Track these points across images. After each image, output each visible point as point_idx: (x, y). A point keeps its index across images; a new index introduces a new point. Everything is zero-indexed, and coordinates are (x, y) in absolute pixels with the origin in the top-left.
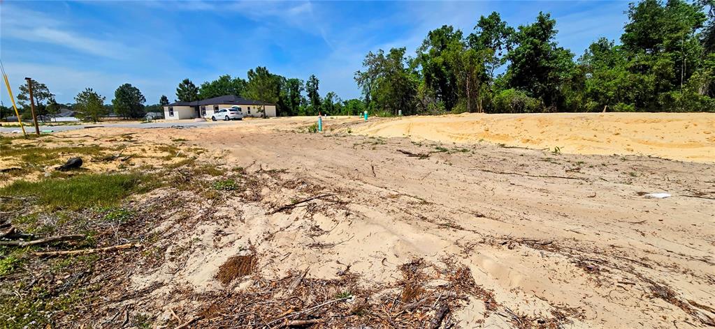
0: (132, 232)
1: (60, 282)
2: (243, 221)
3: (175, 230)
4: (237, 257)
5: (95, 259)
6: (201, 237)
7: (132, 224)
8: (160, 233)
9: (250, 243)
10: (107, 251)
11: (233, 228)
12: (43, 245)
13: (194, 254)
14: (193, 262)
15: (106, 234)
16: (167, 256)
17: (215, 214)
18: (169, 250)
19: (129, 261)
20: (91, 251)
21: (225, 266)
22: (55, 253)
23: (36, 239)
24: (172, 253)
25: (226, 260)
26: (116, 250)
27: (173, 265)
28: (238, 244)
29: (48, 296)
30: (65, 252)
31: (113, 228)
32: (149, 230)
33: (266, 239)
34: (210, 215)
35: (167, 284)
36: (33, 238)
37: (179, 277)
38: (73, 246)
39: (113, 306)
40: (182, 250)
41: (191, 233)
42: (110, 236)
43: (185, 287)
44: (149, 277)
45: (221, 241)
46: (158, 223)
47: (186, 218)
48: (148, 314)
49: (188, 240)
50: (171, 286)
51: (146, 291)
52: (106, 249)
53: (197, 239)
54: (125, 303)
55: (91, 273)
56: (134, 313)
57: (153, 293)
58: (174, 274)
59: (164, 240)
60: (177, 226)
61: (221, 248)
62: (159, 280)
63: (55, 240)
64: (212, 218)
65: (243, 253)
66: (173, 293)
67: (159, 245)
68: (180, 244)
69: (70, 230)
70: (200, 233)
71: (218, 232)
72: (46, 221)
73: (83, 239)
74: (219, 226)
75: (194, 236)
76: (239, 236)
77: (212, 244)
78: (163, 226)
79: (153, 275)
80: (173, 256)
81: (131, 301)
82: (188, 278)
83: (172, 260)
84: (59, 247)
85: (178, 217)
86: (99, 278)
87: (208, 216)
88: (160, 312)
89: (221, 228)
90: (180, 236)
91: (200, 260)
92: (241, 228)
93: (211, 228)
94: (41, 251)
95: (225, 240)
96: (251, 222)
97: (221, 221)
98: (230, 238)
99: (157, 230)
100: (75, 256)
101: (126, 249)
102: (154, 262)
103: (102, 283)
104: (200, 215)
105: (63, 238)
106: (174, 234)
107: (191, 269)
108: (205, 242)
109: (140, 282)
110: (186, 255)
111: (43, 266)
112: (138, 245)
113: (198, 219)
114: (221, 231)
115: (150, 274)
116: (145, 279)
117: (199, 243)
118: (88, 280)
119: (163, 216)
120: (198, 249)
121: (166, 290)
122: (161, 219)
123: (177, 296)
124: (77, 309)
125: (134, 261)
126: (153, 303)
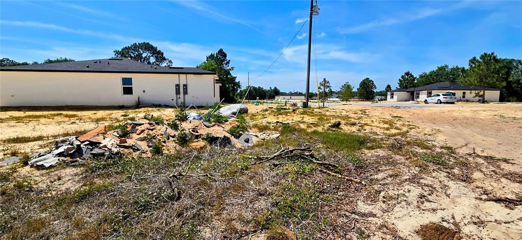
0: (361, 173)
1: (325, 187)
2: (448, 196)
3: (387, 182)
4: (440, 226)
5: (341, 181)
6: (407, 194)
7: (361, 167)
8: (377, 180)
9: (453, 218)
10: (347, 179)
11: (437, 198)
12: (321, 164)
13: (400, 205)
14: (398, 211)
15: (348, 169)
16: (381, 198)
17: (421, 181)
18: (382, 194)
19: (357, 191)
20: (340, 176)
21: (426, 226)
22: (325, 171)
23: (319, 161)
24: (384, 197)
25: (428, 222)
26: (352, 181)
27: (384, 206)
28: (440, 214)
29: (320, 192)
30: (328, 172)
31: (351, 166)
32: (371, 175)
33: (475, 223)
34: (416, 180)
35: (378, 217)
36: (318, 160)
37: (387, 217)
38: (332, 170)
39: (347, 214)
40: (391, 198)
41: (399, 188)
42: (349, 171)
43: (391, 226)
44: (367, 207)
45: (425, 205)
46: (377, 172)
47: (397, 176)
48: (366, 231)
49: (396, 192)
50: (381, 221)
51: (364, 215)
52: (347, 178)
53: (404, 195)
54: (353, 215)
55: (338, 189)
56: (358, 225)
57: (370, 219)
58: (384, 212)
59: (379, 186)
60: (389, 179)
61: (423, 210)
62: (374, 212)
63: (326, 164)
64: (418, 183)
65: (445, 224)
66: (382, 226)
67: (376, 187)
68: (391, 193)
69: (332, 161)
70: (406, 190)
71: (422, 196)
72: (324, 153)
73: (337, 168)
74: (423, 192)
75: (401, 192)
76: (442, 207)
77: (415, 203)
78: (380, 176)
79: (370, 207)
80: (385, 200)
81: (357, 217)
82: (395, 221)
83: (384, 202)
84: (327, 168)
85: (391, 172)
86: (342, 193)
87: (414, 180)
88: (372, 234)
89: (425, 194)
90: (391, 187)
91: (405, 212)
92: (445, 201)
93: (416, 191)
94: (320, 167)
95: (427, 205)
96: (457, 200)
97: (426, 188)
98: (434, 206)
99: (376, 177)
100: (333, 176)
101: (357, 183)
102: (372, 198)
103: (343, 198)
104: (408, 177)
105: (330, 165)
106: (387, 184)
107: (397, 215)
108: (409, 200)
109: (363, 207)
110: (394, 203)
111: (320, 175)
112: (363, 182)
113: (406, 180)
114: (424, 196)
115: (369, 205)
116: (365, 207)
117: (405, 199)
118: (337, 192)
119: (380, 169)
120: (404, 203)
121: (379, 222)
122: (379, 170)
123: (385, 230)
124: (331, 206)
125: (360, 192)
126: (368, 225)
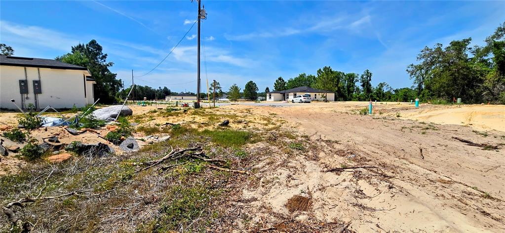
0: (246, 165)
1: (215, 183)
2: (305, 173)
3: (266, 169)
4: (300, 197)
5: (229, 175)
6: (279, 177)
7: (246, 160)
8: (258, 169)
9: (308, 189)
10: (234, 172)
11: (299, 176)
12: (211, 162)
13: (274, 186)
14: (273, 192)
15: (235, 163)
16: (261, 183)
17: (289, 164)
18: (262, 180)
19: (243, 181)
20: (228, 170)
21: (291, 200)
22: (215, 167)
23: (210, 159)
24: (263, 182)
25: (292, 196)
26: (238, 173)
27: (263, 189)
28: (301, 187)
29: (211, 188)
30: (218, 168)
31: (238, 160)
32: (253, 166)
33: (320, 190)
34: (285, 164)
35: (259, 201)
36: (208, 158)
37: (265, 198)
38: (221, 166)
39: (234, 203)
40: (268, 182)
41: (274, 173)
42: (236, 164)
43: (268, 206)
44: (251, 193)
45: (291, 183)
46: (258, 162)
47: (272, 163)
48: (249, 215)
49: (272, 177)
50: (261, 203)
51: (248, 201)
52: (234, 171)
53: (277, 178)
54: (239, 204)
55: (227, 182)
56: (243, 211)
57: (252, 203)
58: (263, 195)
59: (260, 173)
60: (267, 166)
61: (290, 187)
62: (256, 196)
63: (216, 161)
64: (287, 166)
65: (303, 195)
66: (261, 207)
67: (257, 175)
68: (268, 178)
69: (221, 157)
70: (279, 174)
71: (289, 176)
72: (214, 150)
73: (226, 163)
74: (290, 172)
75: (275, 175)
76: (302, 182)
77: (285, 183)
78: (260, 165)
79: (253, 193)
80: (264, 184)
81: (242, 204)
82: (270, 201)
83: (263, 186)
84: (217, 165)
85: (268, 161)
86: (230, 186)
87: (284, 164)
88: (254, 216)
89: (291, 174)
90: (268, 173)
91: (277, 191)
92: (303, 177)
93: (285, 173)
94: (210, 165)
95: (292, 182)
96: (311, 175)
97: (292, 170)
98: (296, 182)
99: (257, 166)
100: (222, 171)
101: (242, 174)
102: (254, 185)
103: (231, 189)
104: (280, 163)
105: (219, 161)
106: (265, 171)
107: (272, 196)
108: (281, 181)
109: (247, 194)
110: (270, 185)
111: (210, 172)
112: (247, 173)
113: (279, 165)
114: (291, 176)
115: (252, 191)
116: (249, 194)
117: (278, 180)
118: (225, 186)
119: (261, 159)
120: (277, 184)
121: (258, 204)
122: (260, 160)
123: (264, 210)
124: (220, 199)
125: (245, 181)
126: (251, 209)
